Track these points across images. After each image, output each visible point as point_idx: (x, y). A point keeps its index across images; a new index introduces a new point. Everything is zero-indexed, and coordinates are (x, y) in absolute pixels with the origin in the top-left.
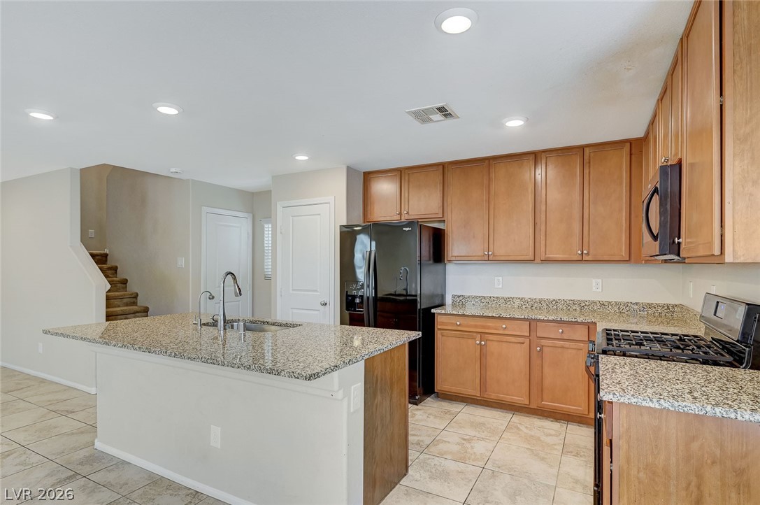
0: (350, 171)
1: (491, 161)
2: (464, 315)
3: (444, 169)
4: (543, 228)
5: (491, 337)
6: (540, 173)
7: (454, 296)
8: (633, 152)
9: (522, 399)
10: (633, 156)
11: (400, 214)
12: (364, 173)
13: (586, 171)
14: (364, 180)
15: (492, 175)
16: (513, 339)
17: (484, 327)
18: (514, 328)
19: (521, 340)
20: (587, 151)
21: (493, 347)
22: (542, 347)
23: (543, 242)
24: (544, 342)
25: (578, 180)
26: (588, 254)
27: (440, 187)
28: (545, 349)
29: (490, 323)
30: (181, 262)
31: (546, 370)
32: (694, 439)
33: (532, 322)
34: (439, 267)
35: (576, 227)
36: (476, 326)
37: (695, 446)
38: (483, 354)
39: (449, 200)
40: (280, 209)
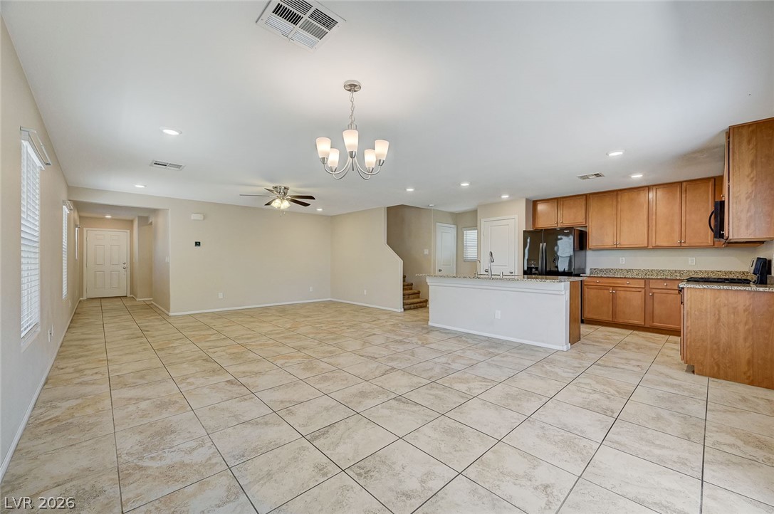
0: (527, 200)
1: (619, 192)
2: (601, 277)
3: (587, 197)
4: (654, 228)
5: (620, 289)
6: (652, 195)
7: (591, 269)
8: (716, 183)
9: (640, 322)
10: (716, 187)
11: (557, 223)
12: (534, 201)
13: (684, 196)
14: (533, 204)
15: (619, 200)
16: (634, 290)
17: (614, 283)
18: (634, 284)
19: (639, 290)
20: (684, 184)
21: (621, 294)
22: (653, 293)
23: (654, 236)
24: (654, 291)
25: (678, 200)
26: (685, 242)
27: (584, 208)
28: (655, 295)
29: (619, 281)
30: (426, 252)
31: (656, 305)
32: (717, 298)
33: (647, 280)
34: (583, 252)
35: (677, 228)
36: (610, 283)
37: (717, 301)
38: (614, 297)
39: (590, 215)
40: (484, 223)
